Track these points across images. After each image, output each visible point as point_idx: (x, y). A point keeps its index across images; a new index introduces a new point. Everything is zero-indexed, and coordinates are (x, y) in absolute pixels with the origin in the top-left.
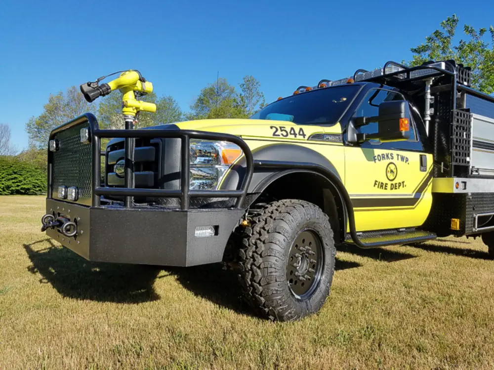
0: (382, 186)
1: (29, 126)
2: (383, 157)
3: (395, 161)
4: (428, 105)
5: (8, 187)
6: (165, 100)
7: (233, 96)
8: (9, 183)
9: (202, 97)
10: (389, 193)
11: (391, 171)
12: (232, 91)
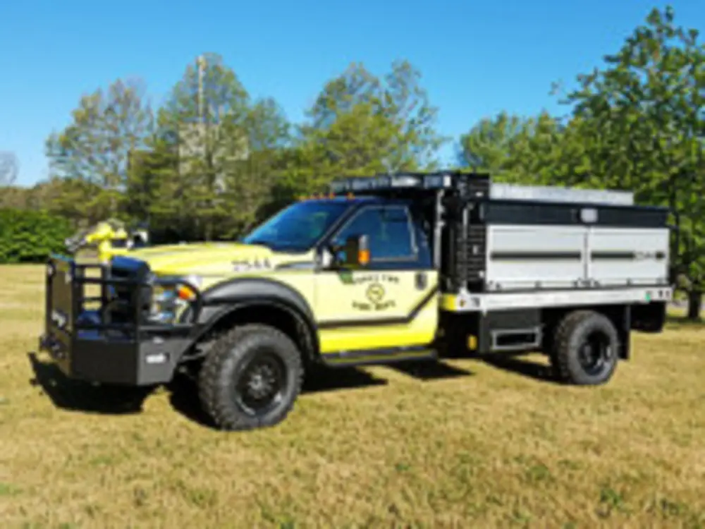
0: (364, 307)
1: (49, 144)
2: (364, 279)
3: (381, 282)
4: (439, 217)
5: (15, 252)
6: (262, 103)
7: (376, 94)
8: (16, 246)
9: (325, 96)
10: (373, 314)
11: (376, 291)
12: (376, 84)
